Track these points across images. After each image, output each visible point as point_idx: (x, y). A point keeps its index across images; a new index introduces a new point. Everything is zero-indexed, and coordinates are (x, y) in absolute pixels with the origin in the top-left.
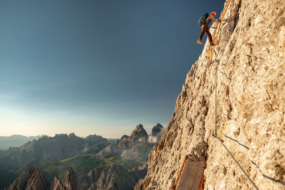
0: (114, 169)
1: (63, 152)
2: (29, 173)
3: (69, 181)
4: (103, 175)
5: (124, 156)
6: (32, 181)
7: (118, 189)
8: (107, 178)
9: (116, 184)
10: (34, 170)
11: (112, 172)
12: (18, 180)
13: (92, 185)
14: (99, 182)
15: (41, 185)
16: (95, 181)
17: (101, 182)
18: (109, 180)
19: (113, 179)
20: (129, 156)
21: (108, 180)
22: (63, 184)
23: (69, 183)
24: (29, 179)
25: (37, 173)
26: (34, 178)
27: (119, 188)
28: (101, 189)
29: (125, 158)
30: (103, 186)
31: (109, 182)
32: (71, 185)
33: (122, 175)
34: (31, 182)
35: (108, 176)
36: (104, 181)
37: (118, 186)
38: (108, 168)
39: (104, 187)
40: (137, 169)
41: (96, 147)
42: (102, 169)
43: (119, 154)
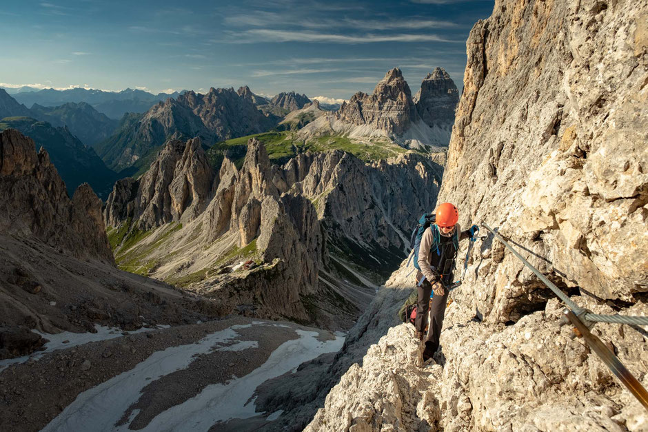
0: (337, 157)
1: (229, 125)
2: (176, 150)
3: (256, 163)
4: (314, 168)
5: (356, 137)
6: (184, 164)
7: (345, 195)
8: (324, 174)
9: (342, 185)
10: (184, 147)
11: (334, 163)
12: (158, 162)
13: (294, 186)
14: (307, 182)
15: (201, 173)
16: (300, 178)
17: (312, 181)
18: (328, 178)
19: (335, 177)
20: (366, 138)
21: (325, 177)
22: (244, 168)
23: (256, 166)
24: (178, 162)
25: (191, 150)
26: (187, 160)
27: (347, 193)
28: (312, 193)
29: (358, 142)
30: (315, 189)
31: (327, 181)
32: (260, 168)
33: (353, 169)
34: (182, 168)
35: (325, 170)
36: (317, 180)
37: (345, 189)
38: (324, 156)
39: (318, 190)
40: (383, 162)
41: (296, 118)
42: (312, 157)
43: (345, 133)
